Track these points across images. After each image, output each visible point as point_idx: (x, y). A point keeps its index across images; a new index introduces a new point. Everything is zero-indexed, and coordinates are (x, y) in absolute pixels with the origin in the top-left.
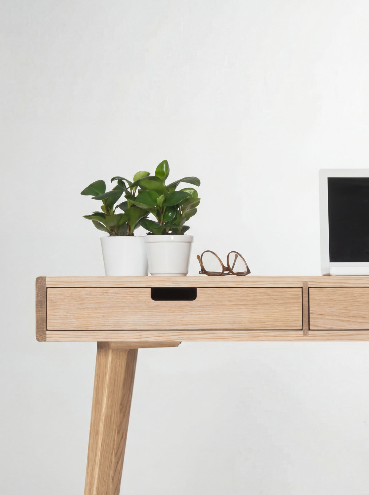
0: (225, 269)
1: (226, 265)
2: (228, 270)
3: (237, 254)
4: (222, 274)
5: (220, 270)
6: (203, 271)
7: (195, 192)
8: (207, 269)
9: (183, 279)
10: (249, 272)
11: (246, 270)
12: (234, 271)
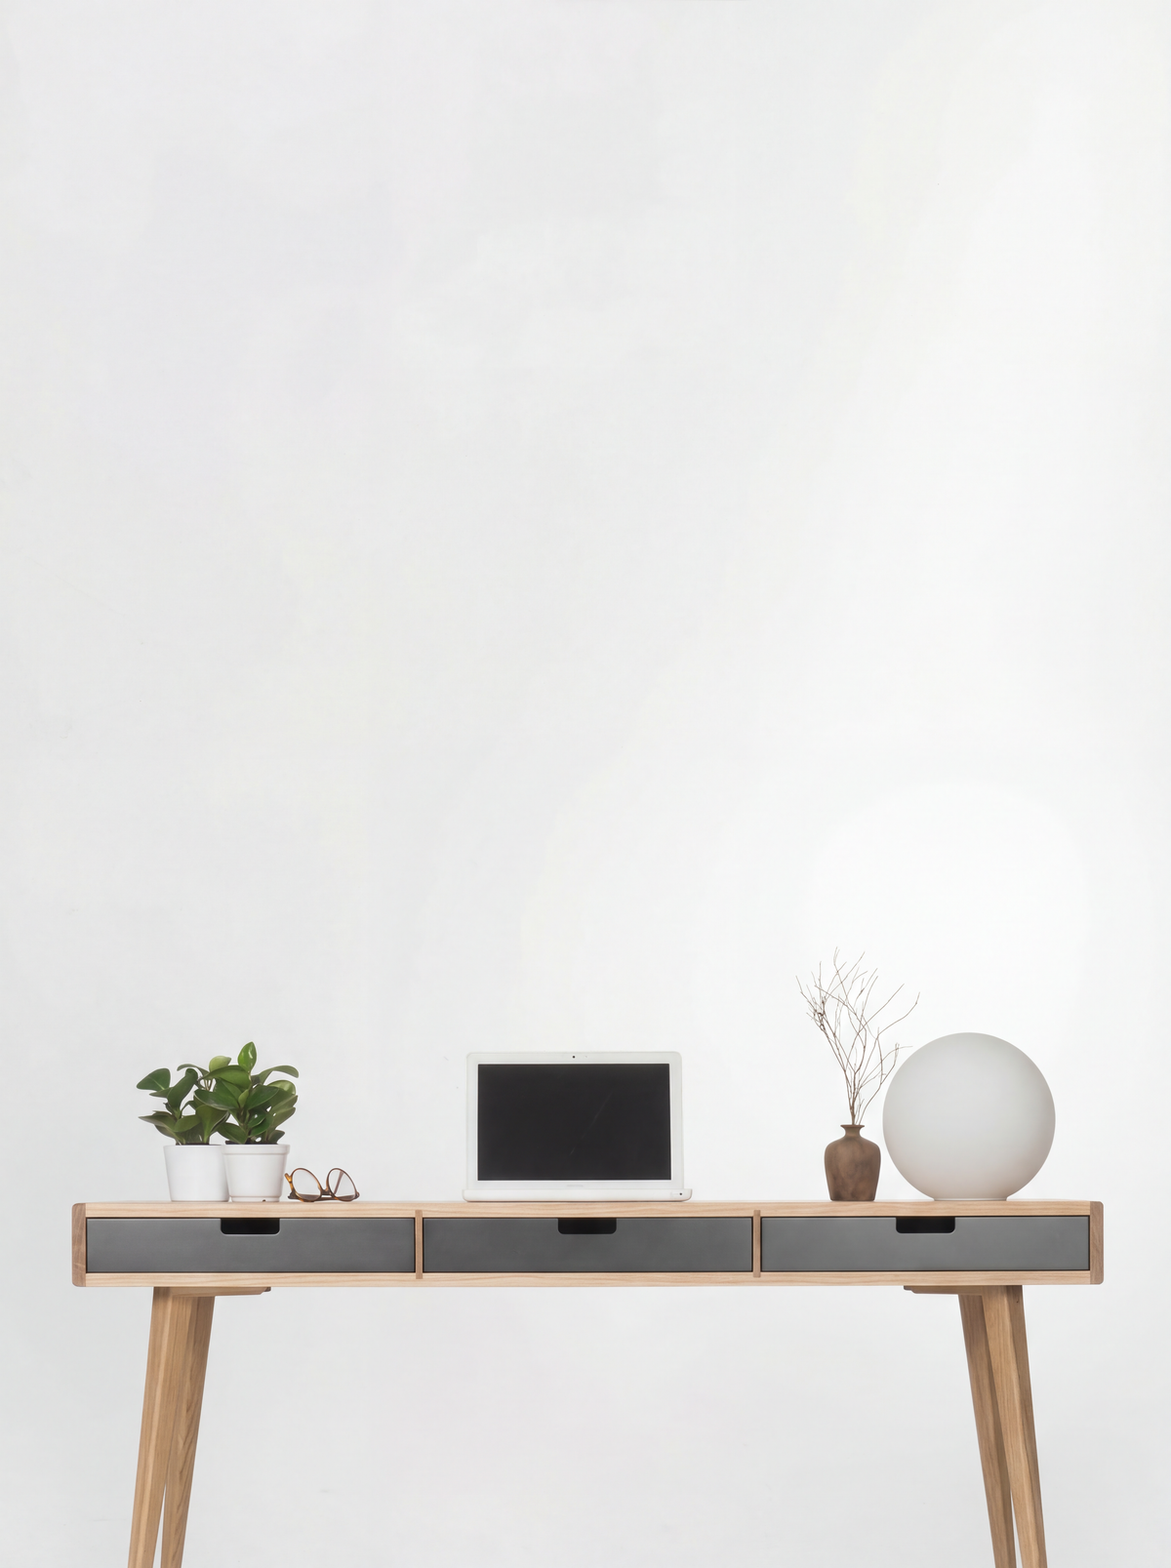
0: (323, 1192)
1: (324, 1187)
2: (327, 1194)
3: (342, 1172)
4: (320, 1199)
5: (318, 1193)
6: (293, 1195)
7: (292, 1087)
8: (299, 1191)
10: (357, 1195)
11: (354, 1194)
12: (336, 1195)
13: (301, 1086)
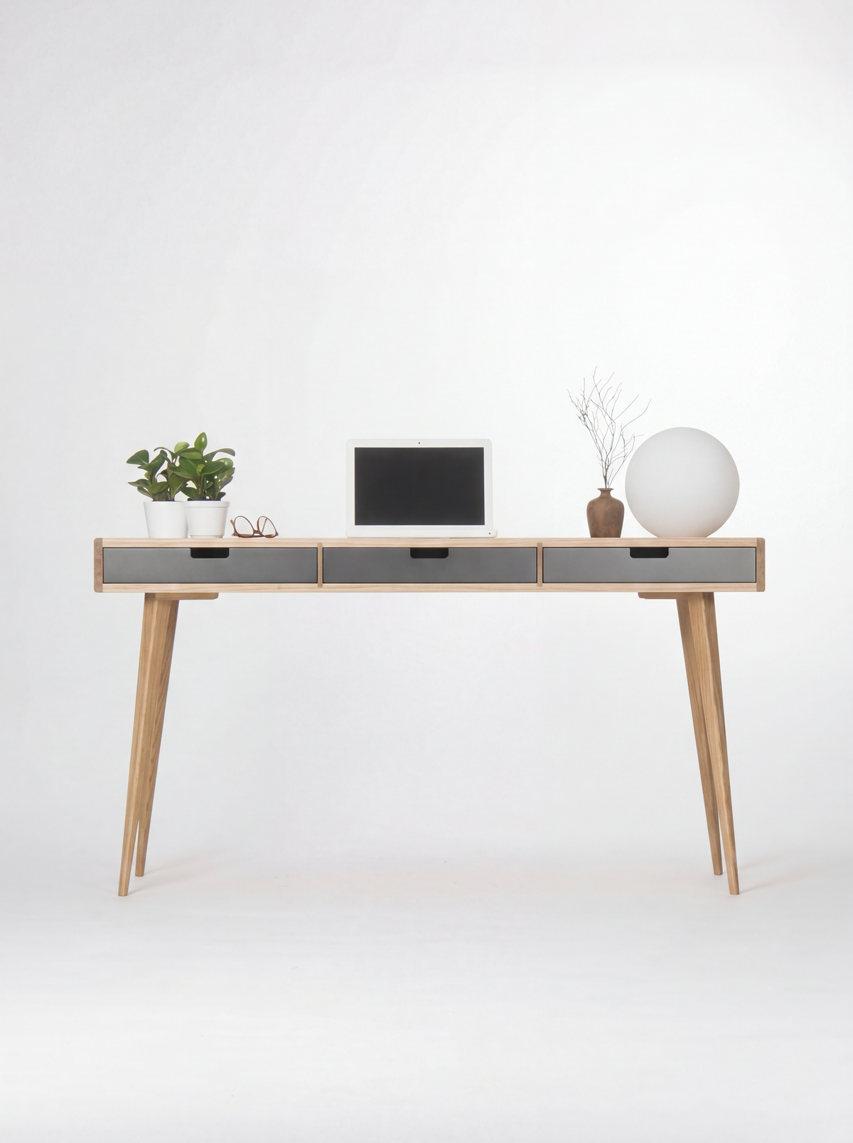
0: (255, 532)
1: (256, 529)
2: (258, 533)
3: (267, 519)
4: (253, 536)
5: (252, 533)
6: (236, 534)
7: (231, 463)
8: (239, 533)
9: (220, 540)
10: (277, 534)
11: (274, 534)
12: (263, 534)
13: (236, 461)
